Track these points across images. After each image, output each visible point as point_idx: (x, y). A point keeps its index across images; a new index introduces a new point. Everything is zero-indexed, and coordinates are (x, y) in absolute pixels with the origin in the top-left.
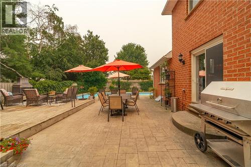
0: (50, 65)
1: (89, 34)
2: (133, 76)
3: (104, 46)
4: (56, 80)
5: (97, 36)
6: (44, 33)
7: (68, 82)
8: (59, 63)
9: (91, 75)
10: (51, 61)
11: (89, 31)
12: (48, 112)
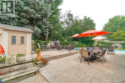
0: (68, 35)
1: (85, 18)
2: (116, 38)
3: (93, 22)
4: (69, 41)
5: (89, 18)
6: (66, 22)
7: (74, 42)
8: (71, 34)
9: (85, 38)
10: (68, 33)
11: (85, 17)
12: (61, 53)
